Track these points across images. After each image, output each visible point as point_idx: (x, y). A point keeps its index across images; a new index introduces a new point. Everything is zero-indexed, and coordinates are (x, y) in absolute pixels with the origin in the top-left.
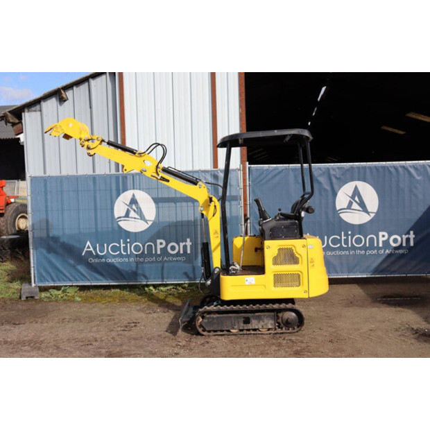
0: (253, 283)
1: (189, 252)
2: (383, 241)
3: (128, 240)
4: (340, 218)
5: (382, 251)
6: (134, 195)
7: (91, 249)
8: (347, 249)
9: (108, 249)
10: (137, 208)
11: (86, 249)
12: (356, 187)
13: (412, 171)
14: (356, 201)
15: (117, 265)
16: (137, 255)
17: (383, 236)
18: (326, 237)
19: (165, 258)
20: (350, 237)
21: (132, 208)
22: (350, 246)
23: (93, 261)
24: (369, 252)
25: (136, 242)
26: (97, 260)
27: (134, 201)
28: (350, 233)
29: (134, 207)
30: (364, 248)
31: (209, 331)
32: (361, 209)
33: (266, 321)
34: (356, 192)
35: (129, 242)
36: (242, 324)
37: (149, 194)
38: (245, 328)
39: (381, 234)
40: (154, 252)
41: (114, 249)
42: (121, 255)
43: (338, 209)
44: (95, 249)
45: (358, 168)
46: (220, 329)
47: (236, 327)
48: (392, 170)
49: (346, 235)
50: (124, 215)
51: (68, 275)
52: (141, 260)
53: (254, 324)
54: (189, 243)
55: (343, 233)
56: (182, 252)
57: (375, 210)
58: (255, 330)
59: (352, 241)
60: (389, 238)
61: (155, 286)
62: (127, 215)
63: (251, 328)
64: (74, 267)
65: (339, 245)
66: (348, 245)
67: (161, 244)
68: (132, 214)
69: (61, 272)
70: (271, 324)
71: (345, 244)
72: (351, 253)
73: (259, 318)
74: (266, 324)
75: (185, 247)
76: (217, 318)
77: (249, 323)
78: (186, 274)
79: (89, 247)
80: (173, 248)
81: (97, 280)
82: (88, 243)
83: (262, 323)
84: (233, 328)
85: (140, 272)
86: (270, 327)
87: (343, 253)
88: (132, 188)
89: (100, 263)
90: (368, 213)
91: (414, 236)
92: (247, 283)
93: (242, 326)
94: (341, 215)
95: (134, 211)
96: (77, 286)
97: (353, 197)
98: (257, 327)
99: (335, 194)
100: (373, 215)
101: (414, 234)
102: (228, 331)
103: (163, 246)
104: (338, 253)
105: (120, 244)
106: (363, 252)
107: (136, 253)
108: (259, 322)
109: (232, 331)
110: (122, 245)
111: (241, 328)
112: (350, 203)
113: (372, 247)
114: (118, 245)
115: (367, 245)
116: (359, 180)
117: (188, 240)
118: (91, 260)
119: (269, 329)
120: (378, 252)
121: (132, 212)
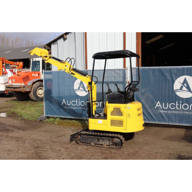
0: (101, 123)
4: (176, 94)
7: (65, 103)
8: (179, 110)
9: (71, 103)
11: (63, 102)
12: (185, 79)
14: (185, 86)
15: (74, 110)
16: (82, 106)
18: (168, 104)
20: (181, 104)
21: (81, 86)
22: (180, 109)
27: (82, 83)
28: (181, 102)
29: (82, 85)
30: (188, 110)
31: (82, 143)
32: (188, 90)
33: (106, 141)
34: (185, 81)
35: (79, 101)
38: (97, 143)
41: (74, 103)
42: (76, 106)
43: (174, 90)
44: (66, 102)
45: (187, 69)
46: (86, 142)
47: (93, 142)
49: (179, 103)
50: (77, 89)
51: (56, 112)
52: (84, 108)
53: (101, 142)
55: (177, 102)
59: (182, 107)
62: (79, 89)
63: (100, 144)
64: (59, 109)
65: (175, 108)
66: (180, 108)
69: (54, 111)
70: (108, 143)
71: (178, 108)
72: (181, 113)
73: (103, 140)
74: (106, 143)
76: (85, 137)
77: (99, 141)
81: (67, 116)
82: (64, 100)
83: (104, 142)
84: (92, 143)
85: (83, 114)
86: (108, 144)
87: (177, 112)
89: (68, 109)
90: (191, 92)
92: (98, 123)
94: (176, 93)
95: (82, 87)
96: (59, 117)
97: (183, 84)
98: (102, 144)
99: (173, 82)
102: (90, 144)
104: (174, 112)
105: (76, 101)
106: (188, 113)
107: (82, 105)
108: (103, 141)
109: (92, 144)
110: (77, 102)
111: (95, 143)
112: (182, 87)
115: (190, 109)
116: (187, 75)
118: (65, 107)
119: (107, 145)
121: (81, 87)
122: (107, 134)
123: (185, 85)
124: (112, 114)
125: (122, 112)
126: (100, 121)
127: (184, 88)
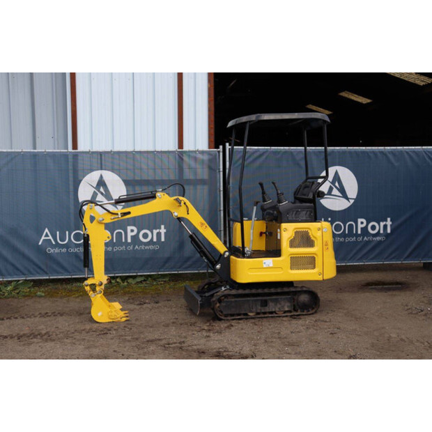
0: (271, 265)
1: (163, 239)
2: (362, 228)
4: (321, 204)
5: (361, 239)
6: (101, 176)
7: (50, 237)
9: (70, 237)
10: (105, 191)
11: (43, 238)
12: (336, 172)
13: (391, 156)
14: (336, 187)
15: (80, 255)
17: (362, 223)
19: (137, 247)
21: (99, 191)
23: (52, 251)
24: (348, 240)
26: (57, 250)
27: (101, 183)
29: (102, 190)
30: (343, 235)
31: (226, 316)
32: (341, 195)
33: (283, 303)
34: (336, 178)
36: (260, 308)
37: (119, 176)
38: (263, 311)
39: (360, 220)
40: (124, 241)
41: (78, 237)
44: (54, 237)
45: (339, 152)
46: (237, 312)
47: (254, 310)
48: (372, 155)
50: (89, 199)
51: (20, 267)
52: (110, 249)
53: (271, 307)
54: (163, 230)
56: (155, 240)
57: (355, 197)
58: (271, 313)
60: (367, 225)
61: (123, 279)
63: (268, 310)
67: (132, 231)
68: (100, 197)
69: (13, 265)
70: (288, 307)
73: (276, 301)
74: (283, 307)
75: (159, 234)
76: (236, 301)
77: (266, 306)
79: (47, 235)
80: (145, 236)
82: (47, 230)
83: (279, 306)
84: (252, 312)
86: (287, 309)
88: (99, 168)
89: (61, 253)
90: (347, 199)
91: (391, 223)
92: (265, 266)
93: (259, 309)
94: (322, 201)
95: (102, 194)
96: (32, 281)
97: (333, 183)
98: (274, 310)
100: (352, 201)
101: (391, 220)
103: (133, 234)
106: (342, 240)
108: (276, 305)
109: (251, 314)
111: (259, 311)
112: (331, 189)
113: (351, 234)
114: (82, 233)
115: (347, 232)
116: (339, 165)
117: (163, 227)
118: (49, 250)
119: (285, 312)
120: (356, 239)
121: (99, 195)
122: (279, 290)
123: (337, 184)
124: (293, 244)
125: (313, 238)
126: (269, 261)
127: (335, 192)
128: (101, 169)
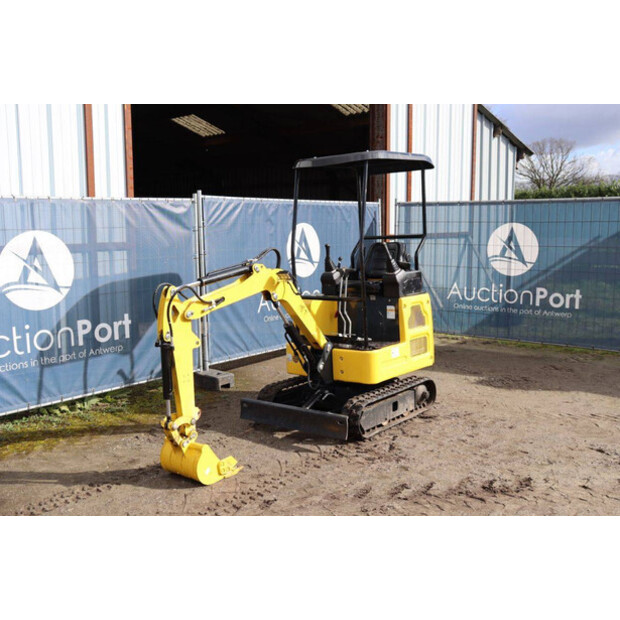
0: (398, 355)
1: (127, 335)
3: (27, 327)
6: (35, 241)
10: (42, 265)
12: (303, 231)
14: (303, 248)
15: (7, 377)
19: (92, 352)
21: (32, 266)
25: (40, 329)
27: (35, 251)
29: (37, 263)
32: (307, 258)
33: (409, 401)
35: (28, 331)
36: (391, 413)
38: (393, 417)
40: (73, 344)
41: (2, 347)
42: (14, 358)
46: (375, 425)
47: (387, 416)
50: (17, 280)
52: (52, 360)
53: (400, 409)
54: (127, 322)
56: (116, 337)
57: (318, 259)
58: (400, 417)
61: (72, 404)
62: (24, 279)
63: (398, 415)
67: (84, 327)
68: (33, 277)
70: (412, 405)
74: (409, 406)
75: (122, 328)
77: (397, 408)
78: (121, 373)
80: (103, 333)
86: (411, 409)
88: (30, 227)
90: (312, 262)
92: (393, 357)
95: (36, 269)
97: (301, 243)
98: (402, 413)
100: (316, 265)
103: (87, 331)
105: (11, 337)
108: (404, 405)
109: (384, 424)
110: (16, 338)
111: (390, 418)
114: (8, 339)
117: (126, 316)
123: (303, 245)
124: (410, 323)
125: (424, 314)
126: (396, 350)
128: (34, 228)
